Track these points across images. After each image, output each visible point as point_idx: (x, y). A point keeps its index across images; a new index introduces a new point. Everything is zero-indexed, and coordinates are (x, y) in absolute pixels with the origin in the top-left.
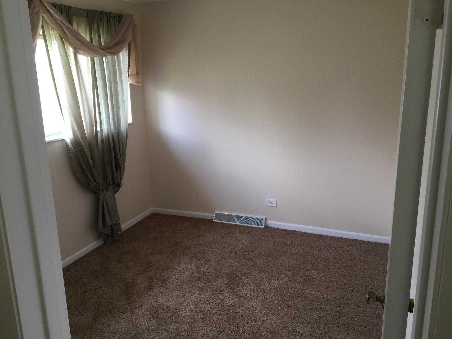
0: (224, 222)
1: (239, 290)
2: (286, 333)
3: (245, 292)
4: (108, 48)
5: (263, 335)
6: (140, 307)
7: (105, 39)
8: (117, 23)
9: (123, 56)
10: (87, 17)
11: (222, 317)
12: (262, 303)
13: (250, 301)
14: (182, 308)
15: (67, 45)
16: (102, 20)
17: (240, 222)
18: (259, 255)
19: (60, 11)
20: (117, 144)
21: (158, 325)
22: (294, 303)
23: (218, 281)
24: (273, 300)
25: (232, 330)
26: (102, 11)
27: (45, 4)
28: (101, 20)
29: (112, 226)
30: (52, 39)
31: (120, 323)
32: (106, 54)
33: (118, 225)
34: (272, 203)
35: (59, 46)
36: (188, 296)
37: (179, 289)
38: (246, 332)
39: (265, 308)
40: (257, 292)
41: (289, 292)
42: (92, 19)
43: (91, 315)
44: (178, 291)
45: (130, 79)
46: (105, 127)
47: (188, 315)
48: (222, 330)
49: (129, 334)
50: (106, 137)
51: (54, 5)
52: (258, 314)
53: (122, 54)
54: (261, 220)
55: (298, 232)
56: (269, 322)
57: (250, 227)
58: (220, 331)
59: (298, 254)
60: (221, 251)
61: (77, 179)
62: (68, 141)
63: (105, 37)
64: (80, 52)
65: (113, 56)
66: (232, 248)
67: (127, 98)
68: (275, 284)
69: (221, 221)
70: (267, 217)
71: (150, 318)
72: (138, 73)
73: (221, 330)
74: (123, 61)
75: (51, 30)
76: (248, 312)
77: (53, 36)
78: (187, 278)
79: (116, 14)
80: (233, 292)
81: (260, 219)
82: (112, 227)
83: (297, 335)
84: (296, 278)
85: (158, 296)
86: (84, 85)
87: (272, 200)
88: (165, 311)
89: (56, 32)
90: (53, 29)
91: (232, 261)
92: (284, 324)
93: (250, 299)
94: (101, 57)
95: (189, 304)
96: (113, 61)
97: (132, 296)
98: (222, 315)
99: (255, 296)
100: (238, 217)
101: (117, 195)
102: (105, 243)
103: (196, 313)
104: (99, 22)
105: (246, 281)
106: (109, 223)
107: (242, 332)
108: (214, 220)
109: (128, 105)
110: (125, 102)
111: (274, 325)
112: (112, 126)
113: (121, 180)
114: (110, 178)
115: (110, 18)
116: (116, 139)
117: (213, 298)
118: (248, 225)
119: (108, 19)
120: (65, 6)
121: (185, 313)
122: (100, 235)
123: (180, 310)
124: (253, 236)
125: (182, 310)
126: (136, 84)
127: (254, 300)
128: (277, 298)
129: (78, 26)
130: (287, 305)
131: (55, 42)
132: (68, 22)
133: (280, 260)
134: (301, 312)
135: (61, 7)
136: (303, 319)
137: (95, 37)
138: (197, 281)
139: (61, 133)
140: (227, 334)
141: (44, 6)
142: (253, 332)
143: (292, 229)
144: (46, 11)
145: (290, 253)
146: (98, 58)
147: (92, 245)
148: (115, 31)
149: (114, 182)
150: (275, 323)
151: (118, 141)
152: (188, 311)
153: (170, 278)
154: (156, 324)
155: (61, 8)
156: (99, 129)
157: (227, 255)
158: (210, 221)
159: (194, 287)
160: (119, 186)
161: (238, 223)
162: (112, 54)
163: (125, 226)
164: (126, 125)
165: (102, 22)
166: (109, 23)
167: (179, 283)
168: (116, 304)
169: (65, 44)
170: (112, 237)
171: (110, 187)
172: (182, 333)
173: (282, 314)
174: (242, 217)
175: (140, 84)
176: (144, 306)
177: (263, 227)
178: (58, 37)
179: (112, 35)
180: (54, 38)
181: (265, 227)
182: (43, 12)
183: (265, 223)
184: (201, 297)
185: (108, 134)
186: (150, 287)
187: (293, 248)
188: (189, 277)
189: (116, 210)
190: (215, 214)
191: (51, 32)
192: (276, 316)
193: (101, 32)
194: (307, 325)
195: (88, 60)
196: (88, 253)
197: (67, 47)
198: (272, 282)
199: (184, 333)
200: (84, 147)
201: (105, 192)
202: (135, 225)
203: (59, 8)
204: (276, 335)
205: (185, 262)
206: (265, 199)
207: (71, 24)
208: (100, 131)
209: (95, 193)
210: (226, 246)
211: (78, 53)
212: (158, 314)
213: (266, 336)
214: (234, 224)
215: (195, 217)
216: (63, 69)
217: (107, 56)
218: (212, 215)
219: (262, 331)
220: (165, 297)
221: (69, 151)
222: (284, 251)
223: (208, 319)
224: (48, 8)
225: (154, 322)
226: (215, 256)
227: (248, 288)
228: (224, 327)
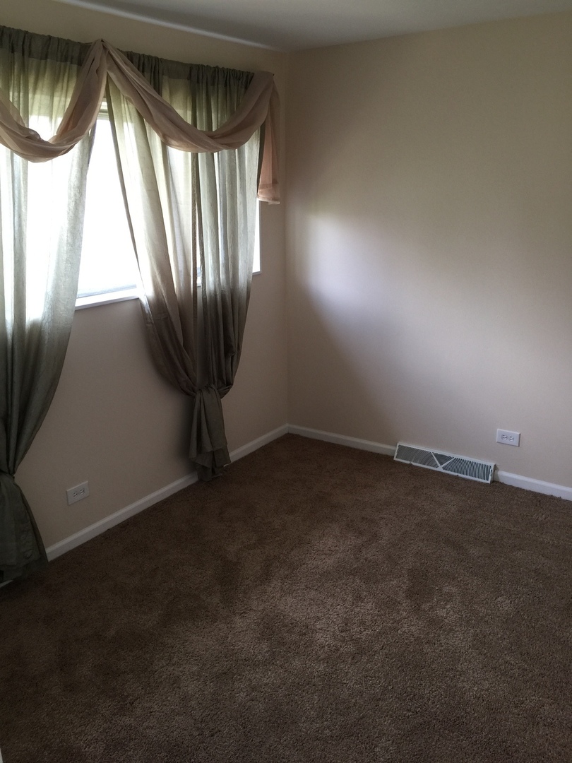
0: (413, 464)
1: (431, 608)
2: (519, 715)
3: (442, 613)
4: (224, 136)
5: (470, 712)
6: (244, 612)
7: (219, 119)
8: (243, 90)
9: (251, 150)
10: (190, 78)
11: (392, 659)
12: (475, 643)
13: (451, 634)
14: (318, 627)
15: (150, 130)
16: (216, 84)
17: (444, 468)
18: (476, 539)
19: (141, 68)
20: (230, 310)
21: (270, 655)
22: (541, 652)
23: (391, 582)
24: (498, 639)
25: (409, 689)
26: (217, 67)
27: (111, 52)
28: (213, 84)
29: (213, 453)
30: (124, 119)
31: (205, 640)
32: (219, 146)
33: (225, 452)
34: (511, 438)
35: (135, 132)
36: (332, 605)
37: (316, 587)
38: (436, 699)
39: (480, 653)
40: (466, 616)
41: (533, 627)
42: (198, 82)
43: (159, 616)
44: (314, 592)
45: (261, 193)
46: (210, 279)
47: (327, 643)
48: (390, 688)
49: (217, 665)
50: (210, 297)
51: (130, 56)
52: (465, 664)
53: (249, 146)
54: (486, 468)
55: (559, 499)
56: (486, 685)
57: (464, 479)
58: (386, 688)
59: (556, 547)
60: (402, 521)
61: (158, 369)
62: (145, 301)
63: (219, 115)
64: (173, 142)
65: (232, 151)
66: (425, 518)
67: (253, 227)
68: (505, 605)
69: (408, 462)
70: (498, 464)
71: (259, 639)
72: (275, 182)
73: (387, 686)
74: (249, 161)
75: (122, 101)
76: (445, 657)
77: (126, 113)
78: (333, 567)
79: (243, 72)
80: (417, 609)
81: (484, 466)
82: (214, 455)
83: (541, 724)
84: (550, 597)
85: (279, 595)
86: (177, 202)
87: (511, 432)
88: (288, 628)
89: (131, 106)
90: (128, 99)
91: (421, 544)
92: (516, 696)
93: (451, 630)
94: (209, 153)
95: (333, 621)
96: (232, 160)
97: (233, 589)
98: (393, 655)
99: (461, 625)
100: (442, 459)
101: (225, 401)
102: (201, 480)
103: (343, 641)
104: (211, 88)
105: (446, 590)
106: (208, 448)
107: (429, 699)
108: (395, 459)
109: (254, 240)
110: (249, 234)
111: (495, 694)
112: (222, 276)
113: (233, 375)
114: (215, 370)
115: (230, 81)
116: (228, 300)
117: (378, 615)
118: (460, 475)
119: (226, 83)
120: (149, 57)
121: (321, 638)
122: (193, 467)
123: (314, 631)
124: (468, 499)
125: (318, 631)
126: (271, 202)
127: (458, 633)
128: (505, 636)
129: (171, 94)
130: (526, 656)
131: (130, 124)
132: (155, 89)
133: (518, 555)
134: (553, 675)
135: (142, 59)
136: (558, 690)
137: (201, 115)
138: (351, 576)
139: (134, 287)
140: (398, 698)
141: (112, 56)
142: (452, 702)
143: (548, 493)
144: (115, 67)
145: (541, 543)
146: (205, 153)
147: (178, 483)
148: (238, 105)
149: (220, 377)
150: (497, 691)
151: (232, 303)
152: (328, 636)
153: (304, 564)
154: (267, 652)
155: (142, 62)
156: (199, 281)
157: (413, 532)
158: (388, 459)
159: (345, 587)
160: (229, 384)
161: (440, 469)
162: (231, 146)
163: (235, 454)
164: (249, 277)
165: (216, 87)
166: (228, 89)
167: (317, 576)
168: (204, 601)
169: (147, 128)
170: (213, 472)
171: (213, 386)
172: (314, 680)
173: (513, 672)
174: (450, 458)
175: (279, 203)
176: (251, 612)
177: (489, 482)
178: (134, 114)
179: (232, 112)
180: (128, 117)
181: (493, 481)
182: (109, 69)
183: (494, 475)
184: (357, 610)
185: (215, 291)
186: (266, 576)
187: (546, 532)
188: (337, 567)
189: (222, 427)
190: (397, 448)
191: (123, 105)
192: (502, 675)
193: (212, 107)
194: (564, 706)
195: (186, 157)
196: (172, 496)
197: (150, 133)
198: (499, 599)
199: (315, 680)
200: (171, 314)
201: (205, 393)
202: (254, 452)
203: (139, 61)
204: (497, 717)
205: (333, 536)
206: (498, 429)
207: (159, 92)
208: (201, 285)
209: (187, 394)
210: (413, 513)
211: (170, 145)
212: (273, 632)
213: (476, 715)
214: (433, 470)
215: (361, 448)
216: (141, 172)
217: (221, 150)
218: (392, 448)
219: (470, 703)
220: (290, 599)
221: (147, 319)
222: (528, 536)
223: (365, 659)
224: (118, 60)
225: (265, 646)
226: (391, 530)
227: (448, 606)
228: (394, 680)
